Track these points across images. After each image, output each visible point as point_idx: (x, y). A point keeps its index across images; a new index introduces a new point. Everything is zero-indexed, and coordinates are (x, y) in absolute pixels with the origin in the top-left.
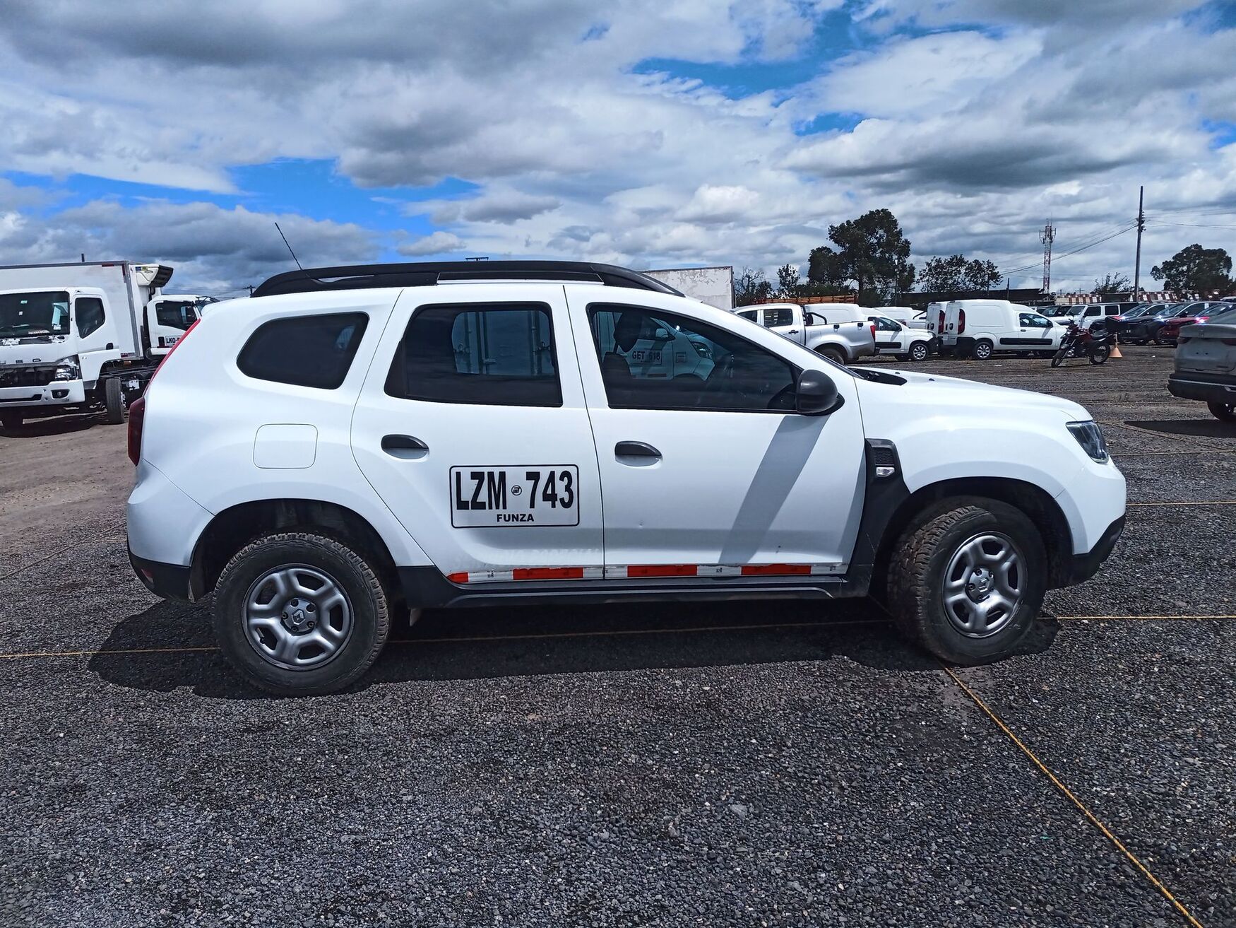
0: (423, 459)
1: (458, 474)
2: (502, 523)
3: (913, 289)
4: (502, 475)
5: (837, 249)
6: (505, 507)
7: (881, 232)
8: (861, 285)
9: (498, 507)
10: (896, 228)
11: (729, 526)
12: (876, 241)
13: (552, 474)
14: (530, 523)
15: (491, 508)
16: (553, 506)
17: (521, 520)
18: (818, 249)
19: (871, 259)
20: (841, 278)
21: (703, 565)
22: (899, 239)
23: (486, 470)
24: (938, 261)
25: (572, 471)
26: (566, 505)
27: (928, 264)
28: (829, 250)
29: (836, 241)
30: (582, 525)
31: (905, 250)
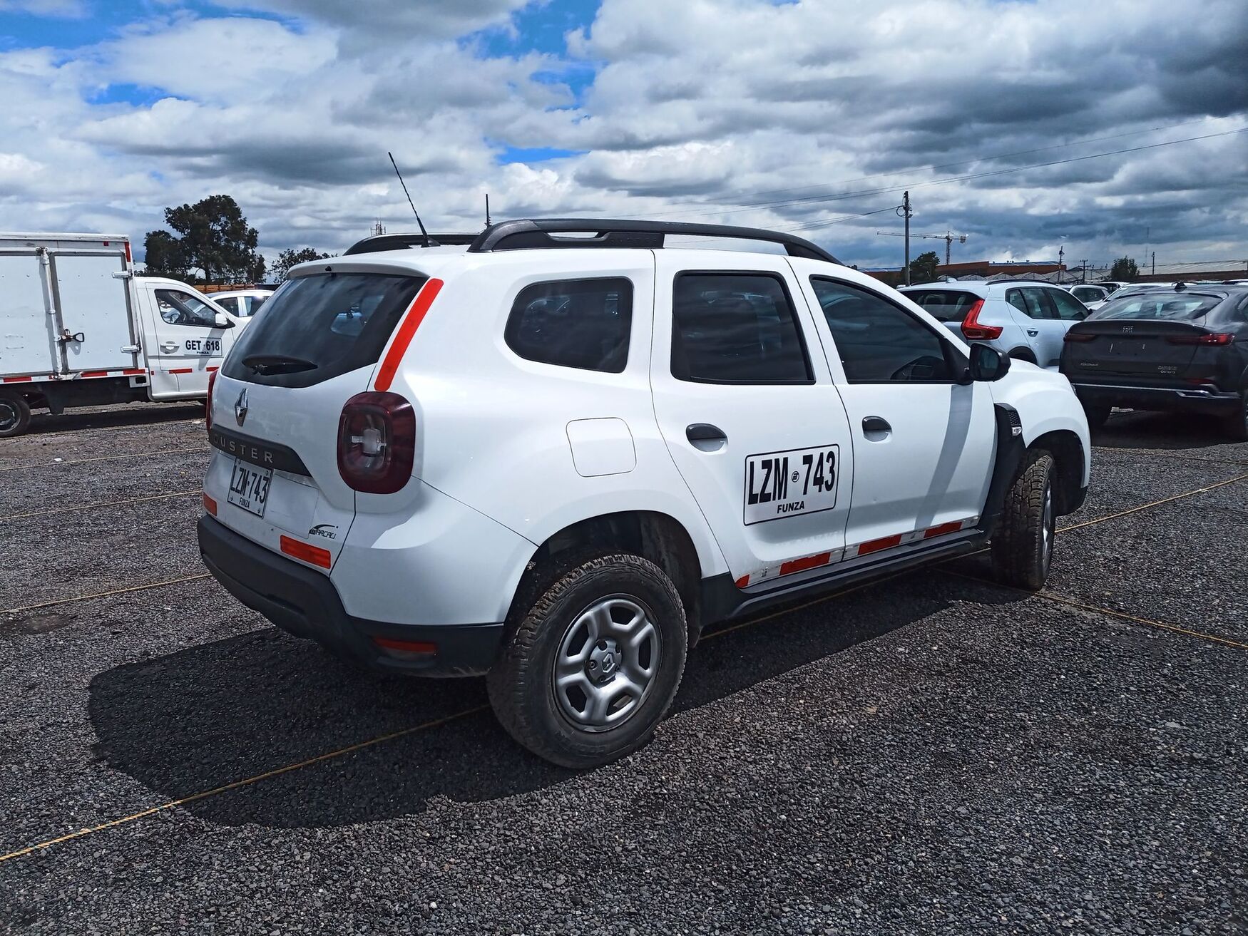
0: (722, 450)
1: (752, 464)
2: (782, 514)
3: (265, 280)
4: (786, 460)
5: (176, 234)
6: (785, 497)
7: (223, 219)
8: (208, 273)
9: (779, 498)
10: (240, 217)
11: (924, 492)
12: (219, 228)
13: (822, 454)
14: (802, 511)
15: (774, 499)
16: (820, 490)
17: (796, 509)
18: (155, 233)
19: (216, 246)
20: (185, 266)
21: (906, 533)
22: (244, 229)
23: (773, 457)
24: (292, 254)
25: (834, 449)
26: (829, 488)
27: (282, 256)
28: (167, 235)
29: (174, 226)
30: (837, 508)
31: (252, 239)
